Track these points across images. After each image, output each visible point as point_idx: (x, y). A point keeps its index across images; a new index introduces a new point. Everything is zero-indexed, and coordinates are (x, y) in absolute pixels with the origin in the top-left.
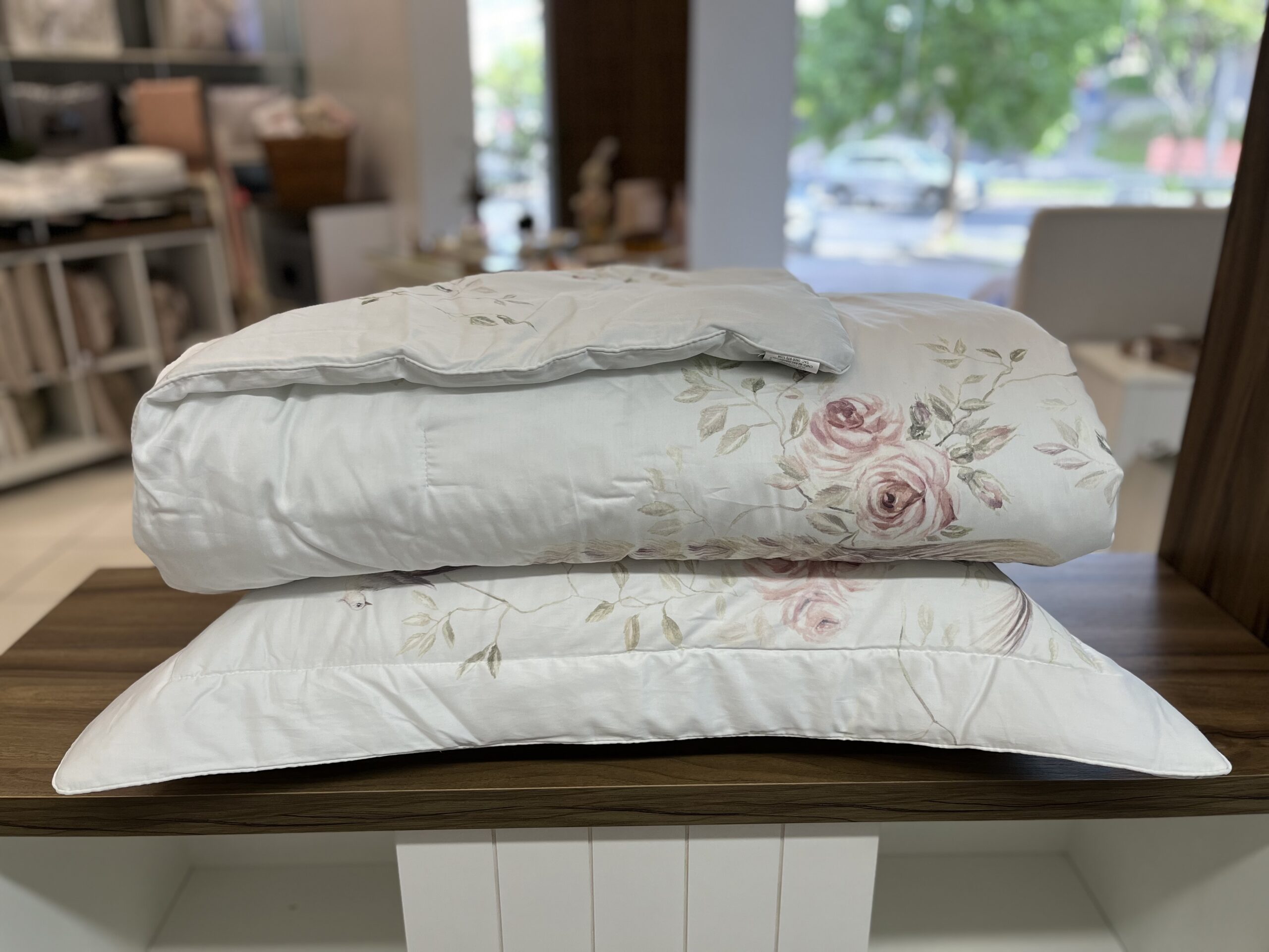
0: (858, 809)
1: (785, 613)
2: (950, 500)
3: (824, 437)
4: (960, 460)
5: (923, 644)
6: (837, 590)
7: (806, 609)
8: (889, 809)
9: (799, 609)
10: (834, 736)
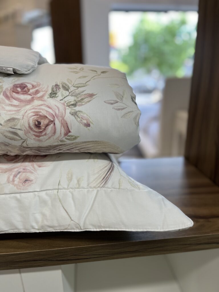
0: (43, 261)
1: (9, 178)
2: (67, 123)
3: (9, 97)
4: (71, 106)
5: (68, 187)
6: (34, 167)
7: (18, 176)
8: (57, 260)
9: (15, 176)
10: (33, 231)
